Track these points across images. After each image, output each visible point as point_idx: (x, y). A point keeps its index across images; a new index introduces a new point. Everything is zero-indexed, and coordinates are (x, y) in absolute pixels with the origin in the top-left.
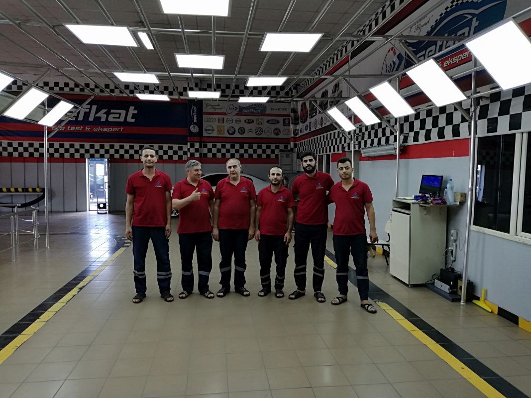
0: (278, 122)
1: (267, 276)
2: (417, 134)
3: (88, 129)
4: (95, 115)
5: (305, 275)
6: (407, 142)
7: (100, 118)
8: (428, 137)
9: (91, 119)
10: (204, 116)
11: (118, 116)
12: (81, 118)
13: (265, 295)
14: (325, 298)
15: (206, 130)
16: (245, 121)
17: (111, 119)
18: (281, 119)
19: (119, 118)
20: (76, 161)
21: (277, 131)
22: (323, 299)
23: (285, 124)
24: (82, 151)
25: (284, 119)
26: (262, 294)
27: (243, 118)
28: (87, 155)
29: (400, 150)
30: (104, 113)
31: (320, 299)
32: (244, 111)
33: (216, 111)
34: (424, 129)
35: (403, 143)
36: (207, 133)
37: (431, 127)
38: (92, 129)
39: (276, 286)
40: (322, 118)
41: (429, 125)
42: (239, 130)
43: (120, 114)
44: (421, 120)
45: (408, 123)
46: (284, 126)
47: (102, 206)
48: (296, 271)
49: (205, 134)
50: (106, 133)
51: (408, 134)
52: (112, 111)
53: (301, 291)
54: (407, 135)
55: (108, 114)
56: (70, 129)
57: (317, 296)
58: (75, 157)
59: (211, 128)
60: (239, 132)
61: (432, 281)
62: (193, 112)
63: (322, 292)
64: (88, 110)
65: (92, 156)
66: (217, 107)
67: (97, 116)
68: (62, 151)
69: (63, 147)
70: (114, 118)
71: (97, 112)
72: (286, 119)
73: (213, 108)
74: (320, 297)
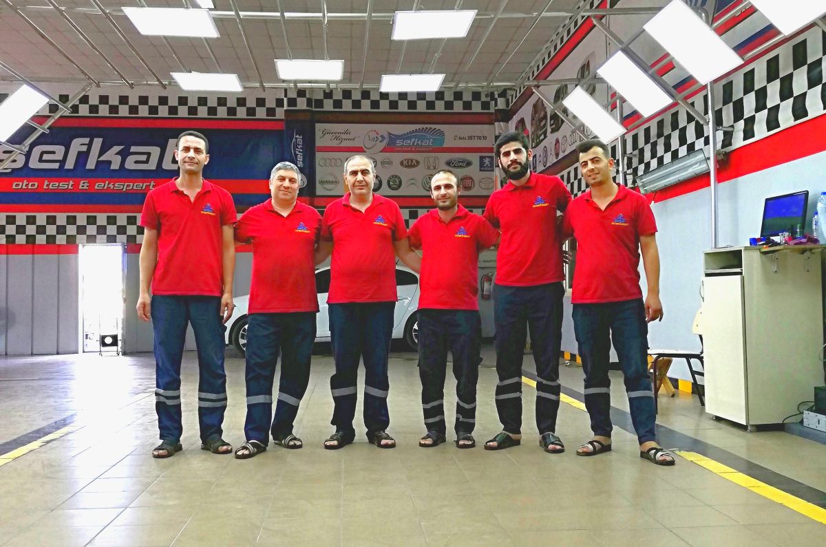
0: (469, 164)
1: (435, 403)
2: (750, 121)
3: (84, 185)
4: (99, 156)
5: (519, 399)
6: (730, 144)
7: (109, 163)
8: (772, 122)
9: (91, 164)
10: (319, 155)
11: (144, 158)
12: (70, 165)
13: (434, 444)
14: (562, 446)
15: (322, 182)
16: (402, 163)
17: (130, 164)
18: (474, 158)
19: (147, 162)
20: (60, 250)
21: (468, 182)
22: (558, 447)
23: (482, 167)
24: (71, 230)
25: (482, 158)
26: (429, 441)
27: (397, 157)
28: (81, 238)
29: (717, 162)
30: (117, 154)
31: (551, 446)
32: (399, 143)
33: (342, 145)
34: (764, 107)
35: (723, 147)
36: (325, 188)
37: (778, 101)
38: (91, 186)
39: (459, 426)
40: (557, 141)
41: (773, 99)
42: (389, 182)
43: (149, 154)
44: (757, 92)
45: (731, 104)
46: (481, 170)
47: (109, 340)
48: (499, 390)
49: (320, 191)
50: (120, 193)
51: (732, 126)
52: (133, 149)
53: (511, 435)
54: (731, 129)
55: (124, 154)
56: (48, 185)
57: (544, 443)
58: (58, 242)
59: (331, 179)
60: (390, 186)
61: (798, 419)
62: (296, 146)
63: (556, 434)
64: (84, 148)
65: (92, 239)
66: (344, 136)
67: (103, 158)
68: (31, 230)
69: (34, 223)
70: (136, 162)
71: (103, 151)
72: (485, 157)
73: (337, 138)
74: (553, 443)
